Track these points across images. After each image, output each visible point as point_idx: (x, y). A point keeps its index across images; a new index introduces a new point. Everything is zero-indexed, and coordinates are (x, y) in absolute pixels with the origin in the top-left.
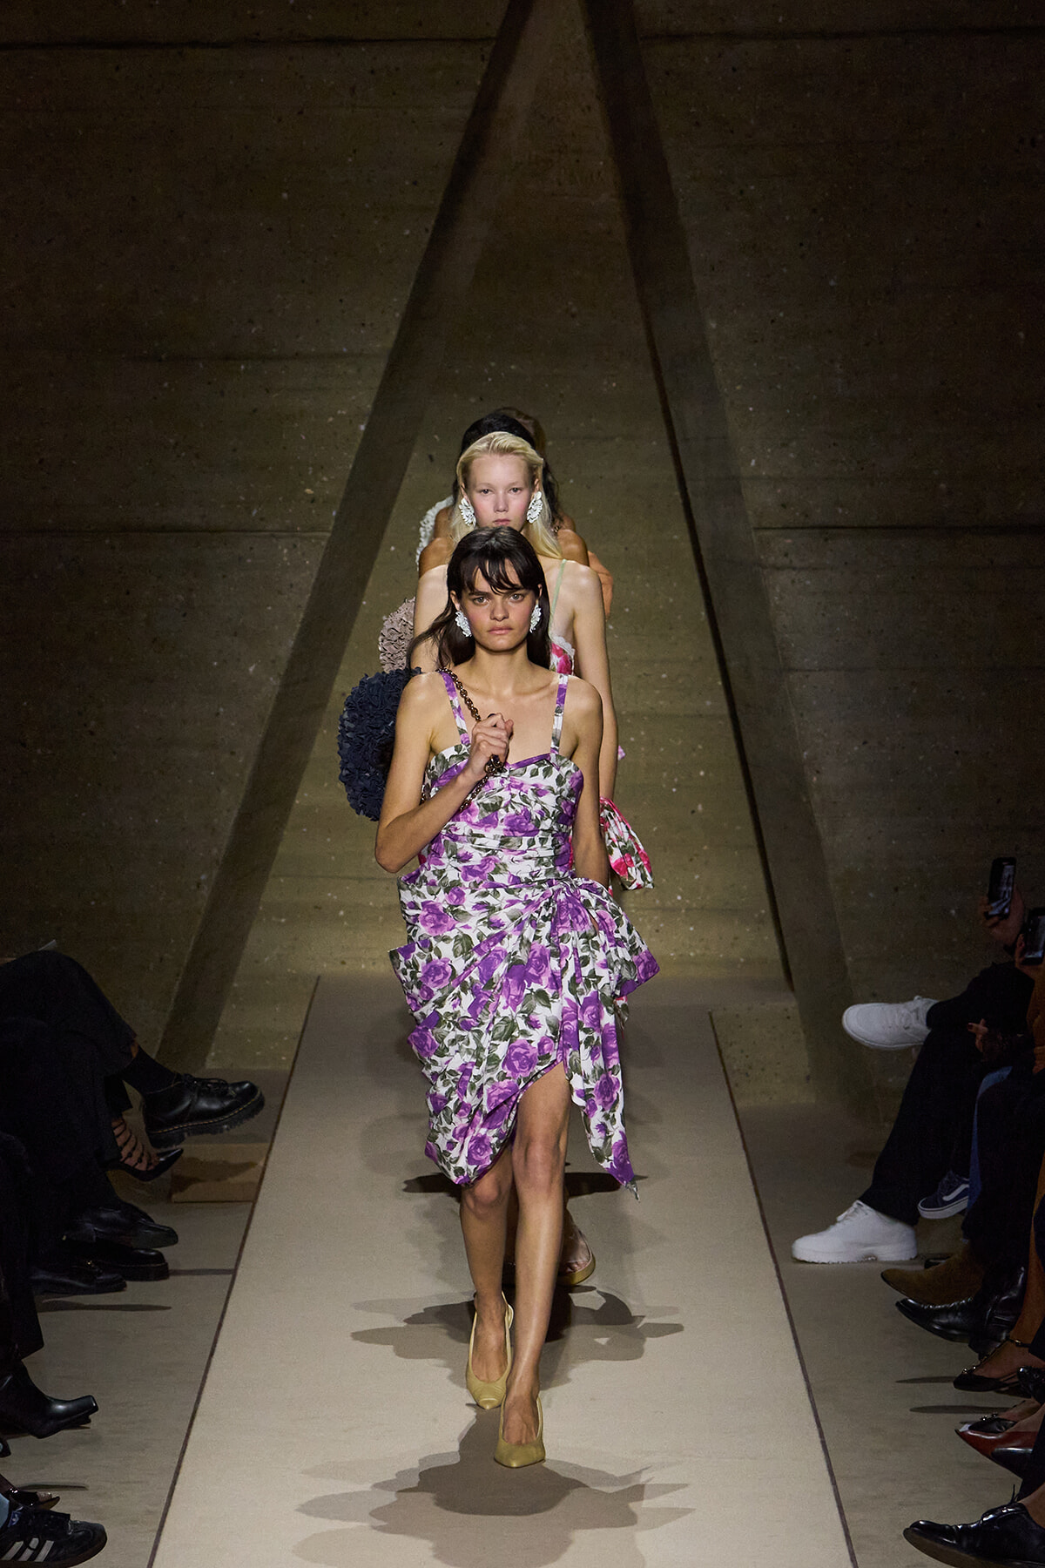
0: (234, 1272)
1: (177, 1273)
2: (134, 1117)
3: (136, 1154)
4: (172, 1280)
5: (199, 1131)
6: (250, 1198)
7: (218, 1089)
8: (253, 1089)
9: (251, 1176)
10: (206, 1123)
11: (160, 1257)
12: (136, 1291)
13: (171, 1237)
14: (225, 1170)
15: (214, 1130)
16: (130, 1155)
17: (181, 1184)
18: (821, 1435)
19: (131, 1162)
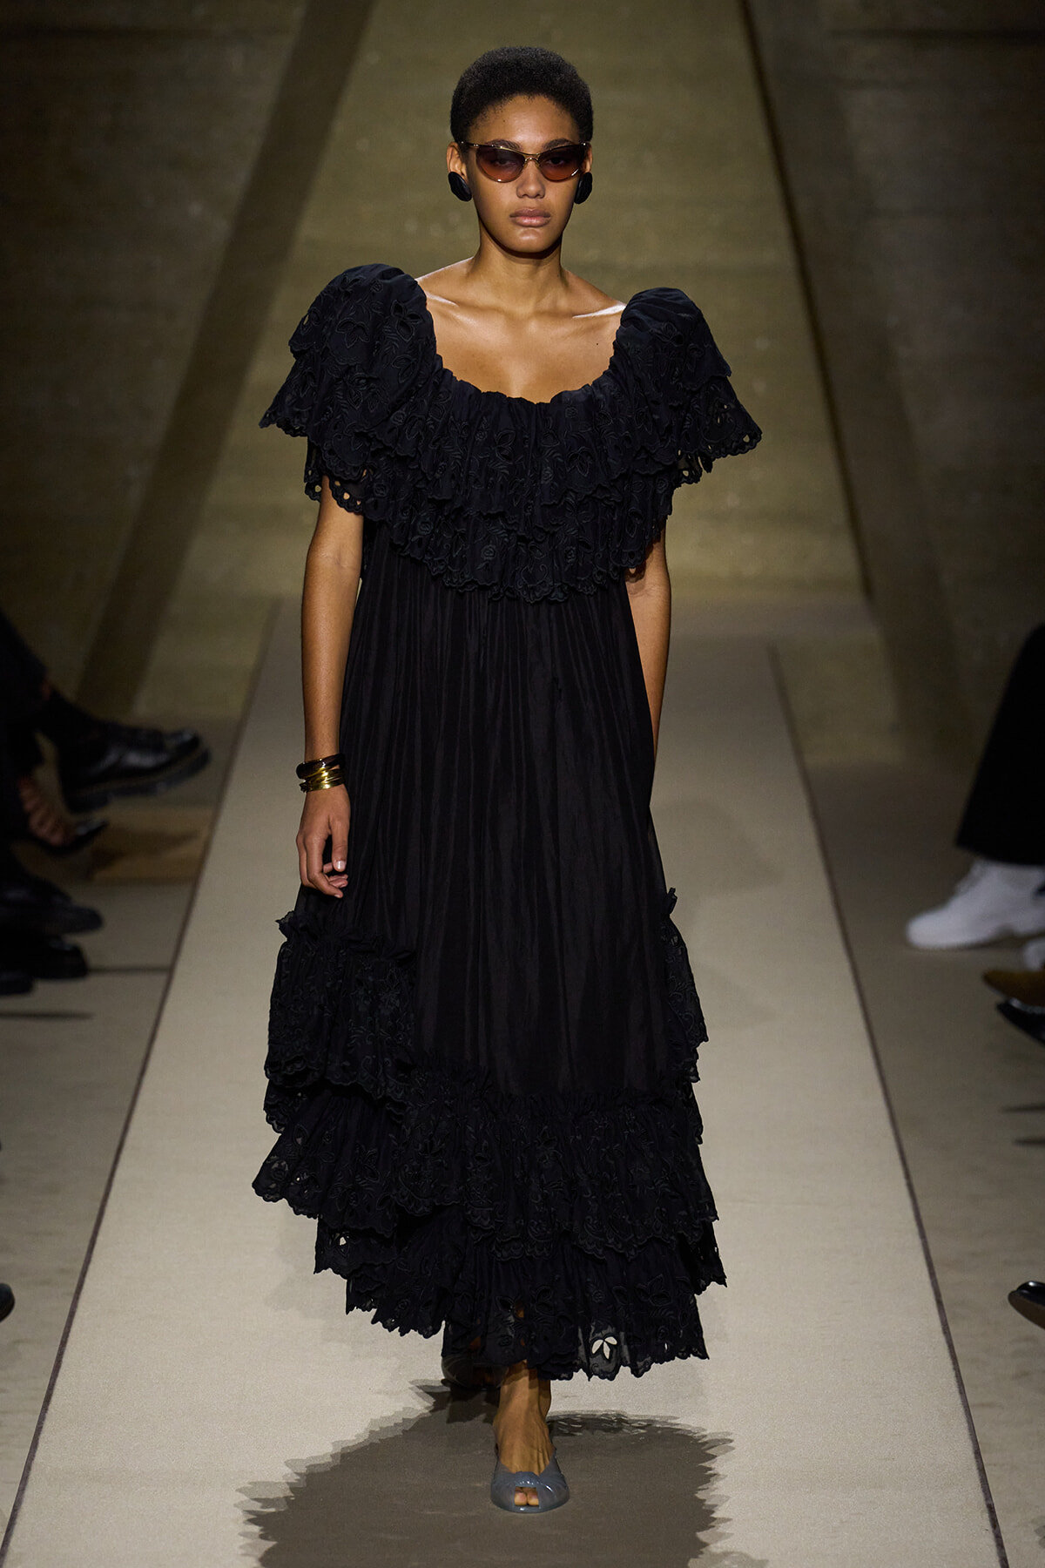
0: (169, 971)
1: (101, 971)
2: (47, 775)
3: (50, 823)
4: (93, 981)
5: (127, 793)
6: (190, 877)
7: (151, 739)
8: (195, 742)
9: (189, 850)
10: (137, 783)
11: (77, 952)
12: (47, 994)
13: (92, 921)
14: (157, 843)
15: (147, 791)
16: (42, 823)
17: (106, 859)
18: (907, 1175)
19: (43, 832)
